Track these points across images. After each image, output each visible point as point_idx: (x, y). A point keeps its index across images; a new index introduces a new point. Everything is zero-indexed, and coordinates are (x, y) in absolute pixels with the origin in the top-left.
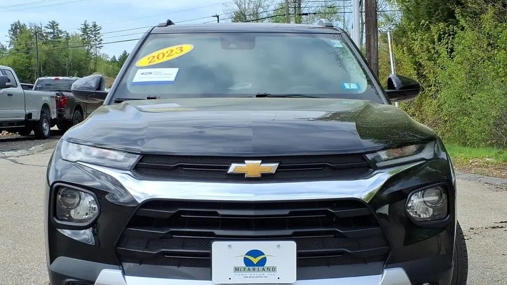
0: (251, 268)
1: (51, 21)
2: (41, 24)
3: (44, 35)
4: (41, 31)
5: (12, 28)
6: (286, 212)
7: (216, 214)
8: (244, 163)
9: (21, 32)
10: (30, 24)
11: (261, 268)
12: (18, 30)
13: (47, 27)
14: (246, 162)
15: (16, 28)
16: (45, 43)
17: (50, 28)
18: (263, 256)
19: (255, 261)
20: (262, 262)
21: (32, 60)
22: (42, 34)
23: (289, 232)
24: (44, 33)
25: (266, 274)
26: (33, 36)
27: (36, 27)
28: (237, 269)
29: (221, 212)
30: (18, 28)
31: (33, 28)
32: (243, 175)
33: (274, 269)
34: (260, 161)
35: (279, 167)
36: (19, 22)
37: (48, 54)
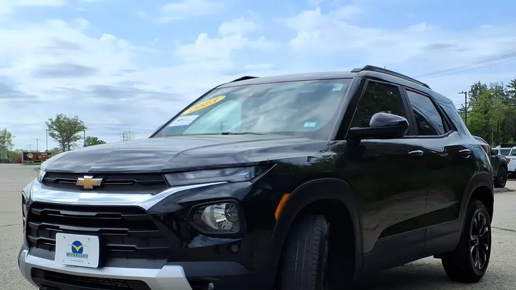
0: (75, 254)
1: (513, 80)
2: (502, 84)
3: (505, 94)
4: (502, 91)
5: (472, 89)
6: (94, 214)
7: (59, 213)
8: (83, 177)
9: (481, 93)
10: (491, 84)
11: (80, 254)
12: (478, 91)
13: (509, 86)
14: (85, 177)
15: (476, 89)
16: (505, 103)
17: (512, 87)
18: (81, 246)
19: (78, 249)
20: (81, 250)
21: (490, 120)
22: (503, 93)
23: (97, 229)
24: (506, 92)
25: (83, 259)
26: (493, 96)
27: (496, 86)
28: (68, 254)
29: (62, 212)
30: (478, 89)
31: (494, 88)
32: (83, 186)
33: (87, 256)
34: (92, 177)
35: (103, 182)
36: (479, 83)
37: (507, 113)
